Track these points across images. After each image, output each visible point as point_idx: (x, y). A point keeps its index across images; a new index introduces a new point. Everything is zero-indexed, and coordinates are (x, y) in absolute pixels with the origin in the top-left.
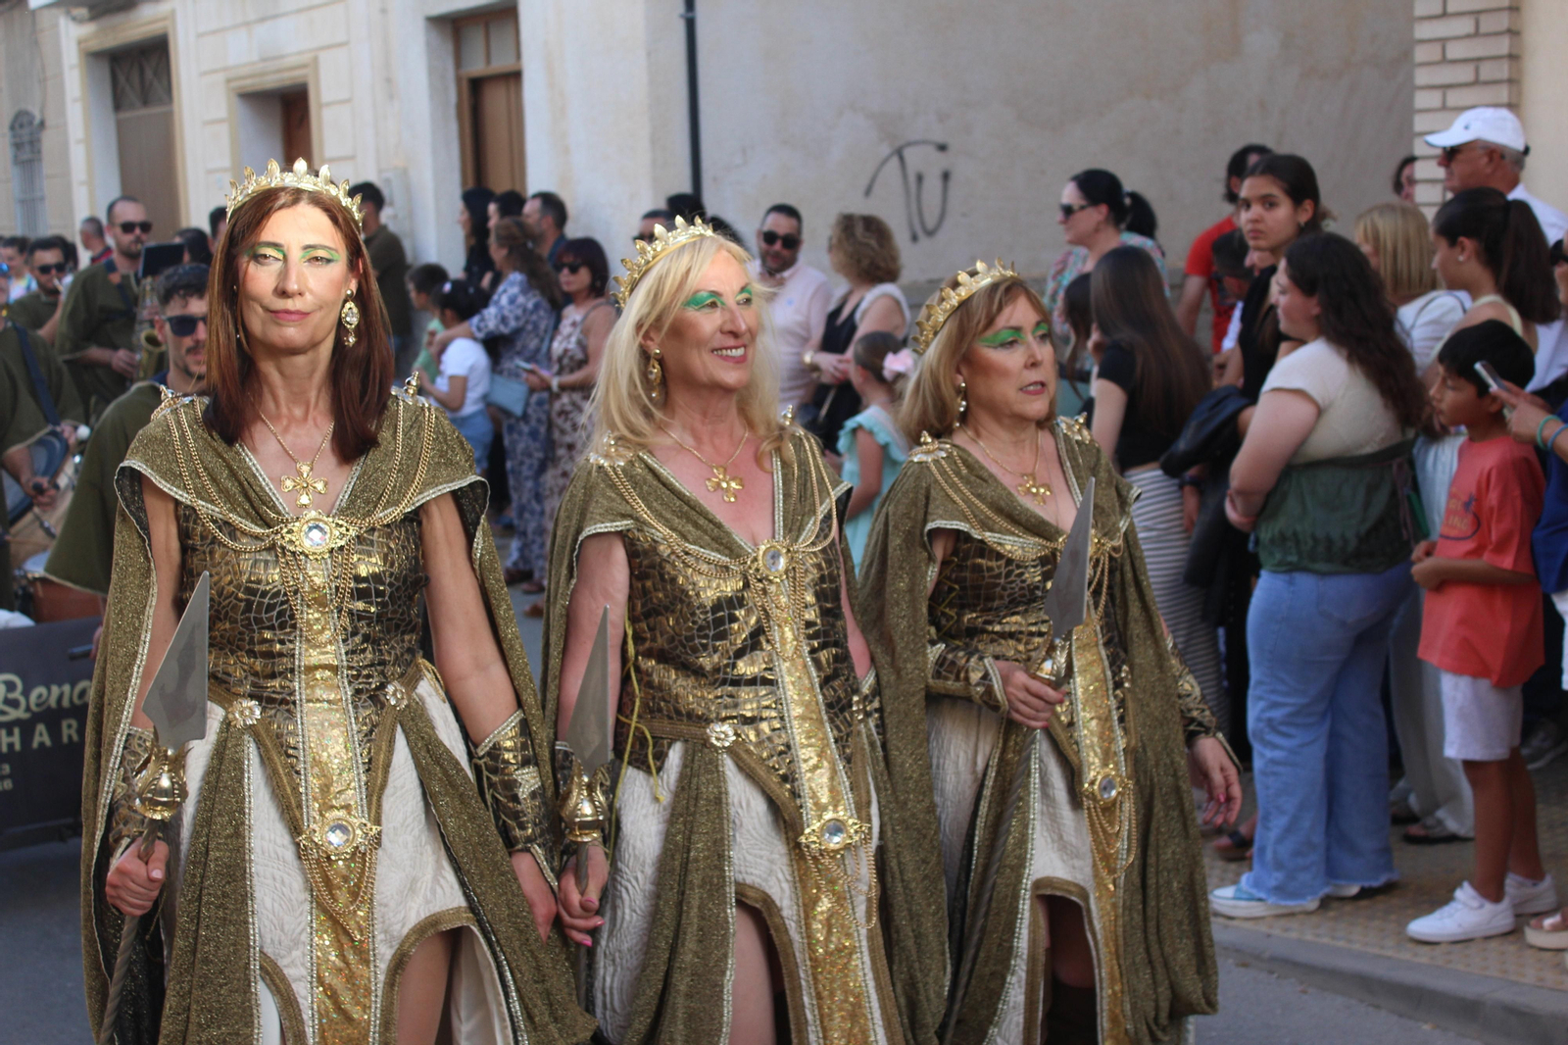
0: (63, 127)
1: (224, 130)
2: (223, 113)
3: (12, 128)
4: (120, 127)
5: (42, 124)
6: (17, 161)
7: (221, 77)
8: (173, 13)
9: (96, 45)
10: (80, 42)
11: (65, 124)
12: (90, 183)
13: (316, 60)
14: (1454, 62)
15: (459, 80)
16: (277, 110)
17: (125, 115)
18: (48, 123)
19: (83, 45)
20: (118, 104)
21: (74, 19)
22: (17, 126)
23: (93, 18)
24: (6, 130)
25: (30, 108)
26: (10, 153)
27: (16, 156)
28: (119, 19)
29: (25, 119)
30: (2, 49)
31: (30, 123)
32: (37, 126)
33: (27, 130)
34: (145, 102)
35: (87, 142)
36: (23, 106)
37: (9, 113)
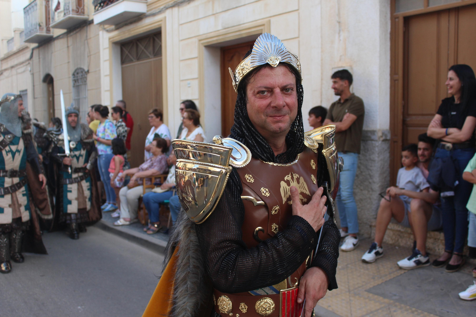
0: (98, 72)
2: (195, 54)
3: (74, 75)
4: (123, 70)
5: (88, 71)
6: (74, 86)
7: (196, 40)
8: (165, 18)
9: (118, 39)
10: (110, 39)
11: (100, 70)
12: (111, 91)
13: (270, 21)
16: (219, 53)
17: (124, 66)
18: (90, 71)
19: (111, 40)
20: (123, 62)
21: (107, 31)
22: (75, 74)
23: (117, 29)
24: (71, 76)
25: (82, 67)
26: (72, 83)
27: (74, 84)
28: (131, 27)
29: (80, 71)
30: (71, 48)
31: (82, 72)
32: (85, 72)
33: (80, 75)
34: (138, 59)
35: (111, 75)
36: (79, 66)
37: (72, 69)
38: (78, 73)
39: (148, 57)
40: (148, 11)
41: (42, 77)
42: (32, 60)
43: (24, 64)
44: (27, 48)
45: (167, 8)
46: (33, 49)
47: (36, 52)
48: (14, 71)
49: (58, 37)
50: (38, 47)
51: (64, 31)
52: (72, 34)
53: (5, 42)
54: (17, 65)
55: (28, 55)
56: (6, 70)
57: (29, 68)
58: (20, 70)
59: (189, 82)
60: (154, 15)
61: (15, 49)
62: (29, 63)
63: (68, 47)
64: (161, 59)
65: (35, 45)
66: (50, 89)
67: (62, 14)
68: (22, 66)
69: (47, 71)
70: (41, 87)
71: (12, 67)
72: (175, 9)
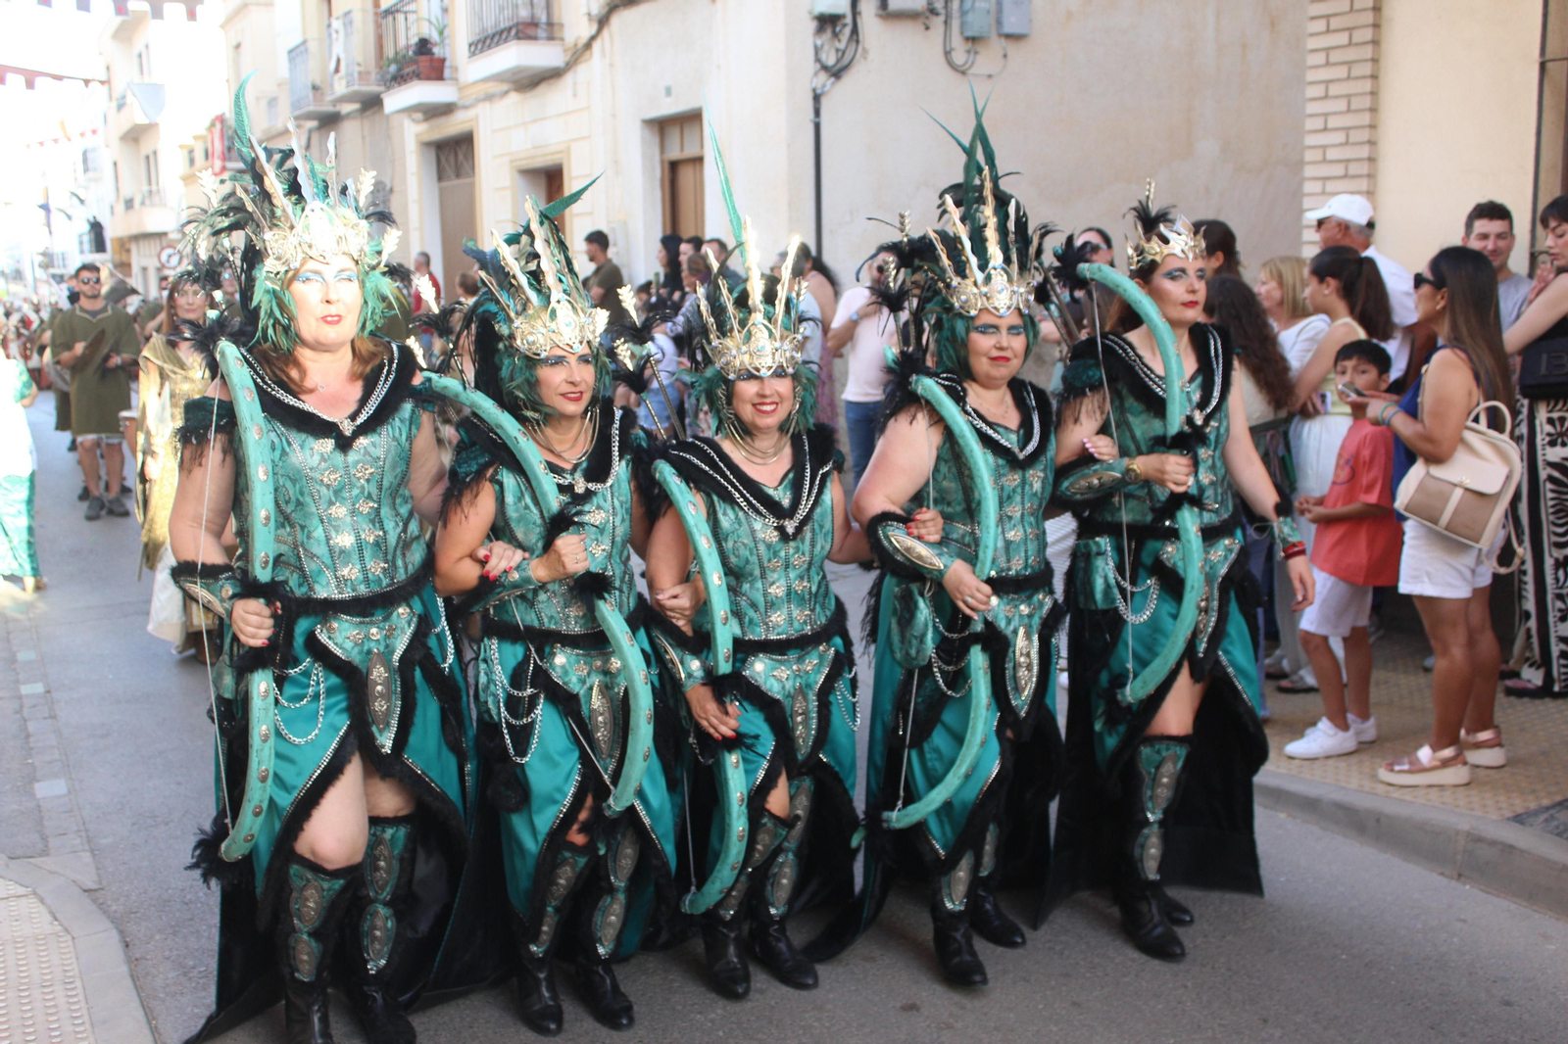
0: (404, 192)
1: (508, 194)
2: (507, 182)
4: (442, 192)
5: (391, 190)
7: (506, 159)
8: (477, 118)
9: (427, 138)
10: (417, 136)
11: (406, 190)
13: (568, 149)
14: (1331, 162)
15: (662, 162)
16: (543, 181)
17: (444, 184)
18: (396, 189)
19: (419, 138)
20: (440, 177)
21: (414, 120)
23: (425, 122)
28: (442, 120)
30: (367, 140)
34: (458, 175)
35: (421, 201)
39: (463, 175)
40: (461, 98)
44: (304, 125)
45: (479, 101)
46: (310, 131)
47: (314, 139)
49: (348, 116)
50: (317, 130)
51: (356, 106)
52: (368, 113)
53: (263, 104)
60: (466, 107)
63: (363, 138)
64: (475, 183)
65: (313, 124)
67: (344, 82)
72: (487, 105)
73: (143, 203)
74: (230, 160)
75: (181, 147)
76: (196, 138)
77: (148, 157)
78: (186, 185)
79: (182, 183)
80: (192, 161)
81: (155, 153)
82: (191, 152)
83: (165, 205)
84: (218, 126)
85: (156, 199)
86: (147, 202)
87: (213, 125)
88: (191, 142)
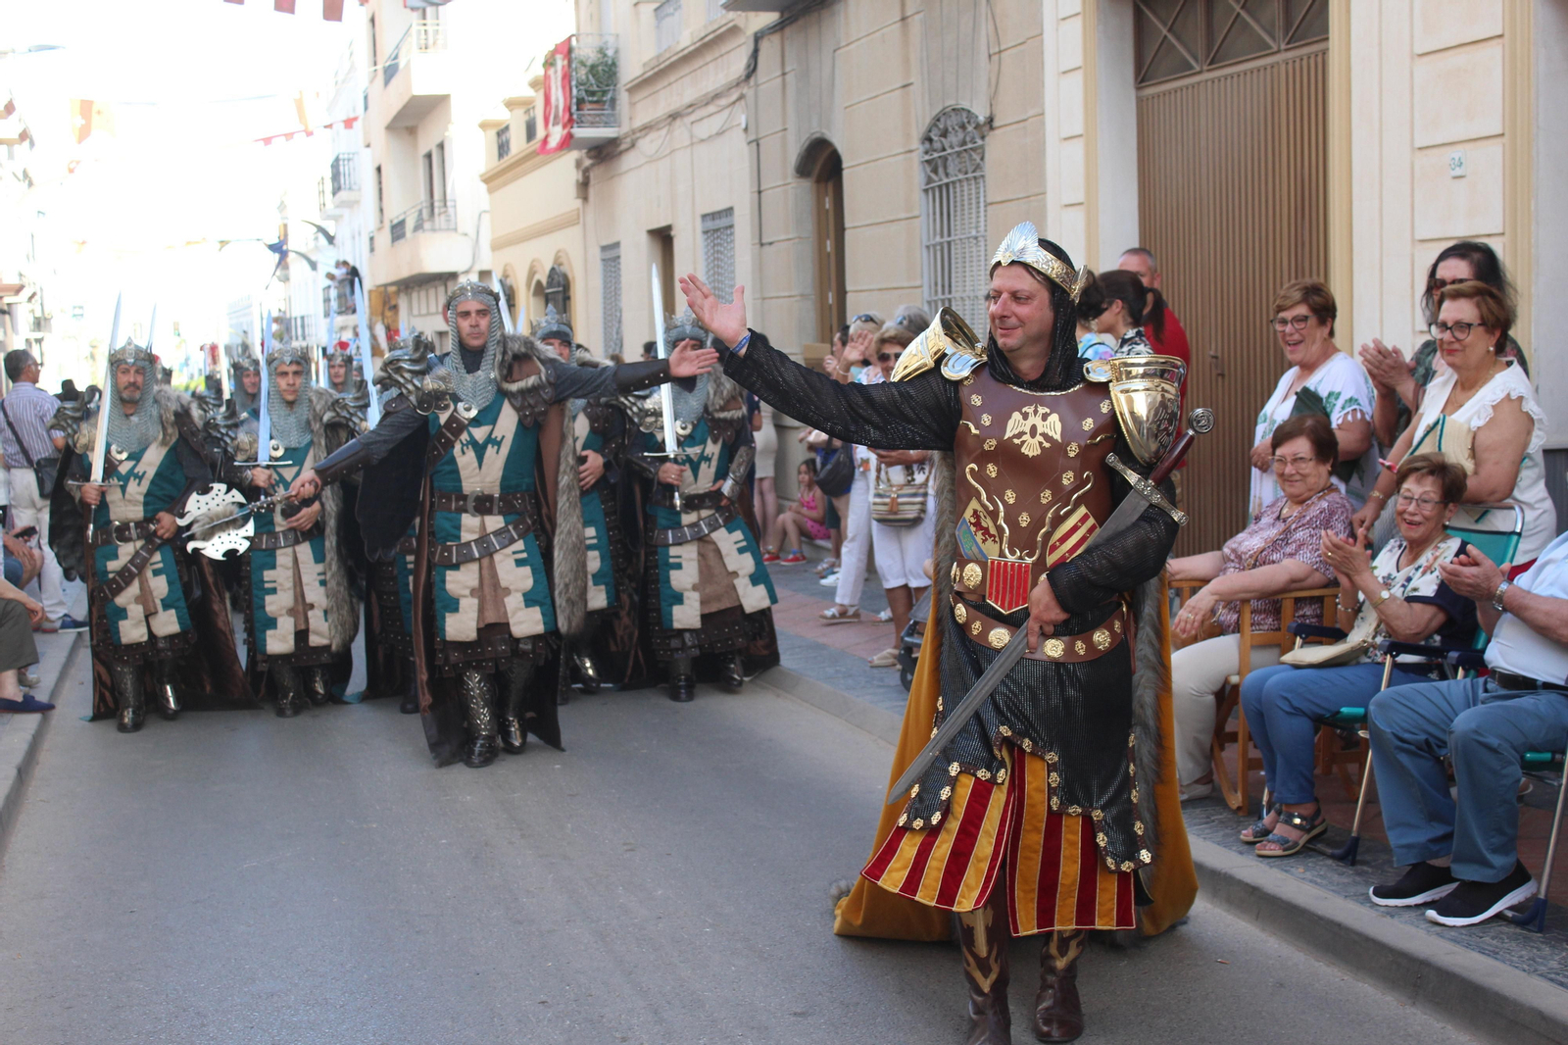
0: (1034, 122)
3: (927, 139)
4: (1146, 109)
5: (990, 120)
6: (928, 189)
11: (1041, 115)
12: (1090, 205)
18: (996, 124)
20: (1144, 74)
22: (935, 135)
24: (916, 144)
25: (965, 104)
26: (918, 177)
27: (929, 181)
29: (953, 122)
30: (916, 23)
31: (963, 127)
32: (978, 127)
33: (954, 138)
34: (1214, 61)
35: (1088, 137)
36: (950, 102)
37: (921, 118)
38: (944, 134)
39: (1261, 49)
41: (794, 153)
42: (752, 81)
43: (723, 102)
44: (734, 30)
46: (758, 38)
47: (769, 49)
48: (680, 129)
50: (778, 28)
53: (646, 12)
54: (692, 106)
55: (736, 62)
56: (647, 128)
57: (743, 120)
58: (704, 129)
59: (1456, 153)
61: (686, 40)
62: (741, 97)
63: (904, 19)
64: (1325, 52)
65: (768, 18)
66: (828, 204)
68: (711, 108)
69: (815, 130)
70: (790, 195)
71: (674, 116)
73: (418, 227)
74: (581, 123)
75: (484, 126)
76: (511, 104)
77: (429, 156)
78: (490, 191)
79: (483, 187)
80: (503, 149)
81: (441, 146)
82: (503, 132)
83: (456, 230)
84: (560, 62)
85: (440, 221)
86: (427, 225)
87: (549, 63)
88: (503, 115)
